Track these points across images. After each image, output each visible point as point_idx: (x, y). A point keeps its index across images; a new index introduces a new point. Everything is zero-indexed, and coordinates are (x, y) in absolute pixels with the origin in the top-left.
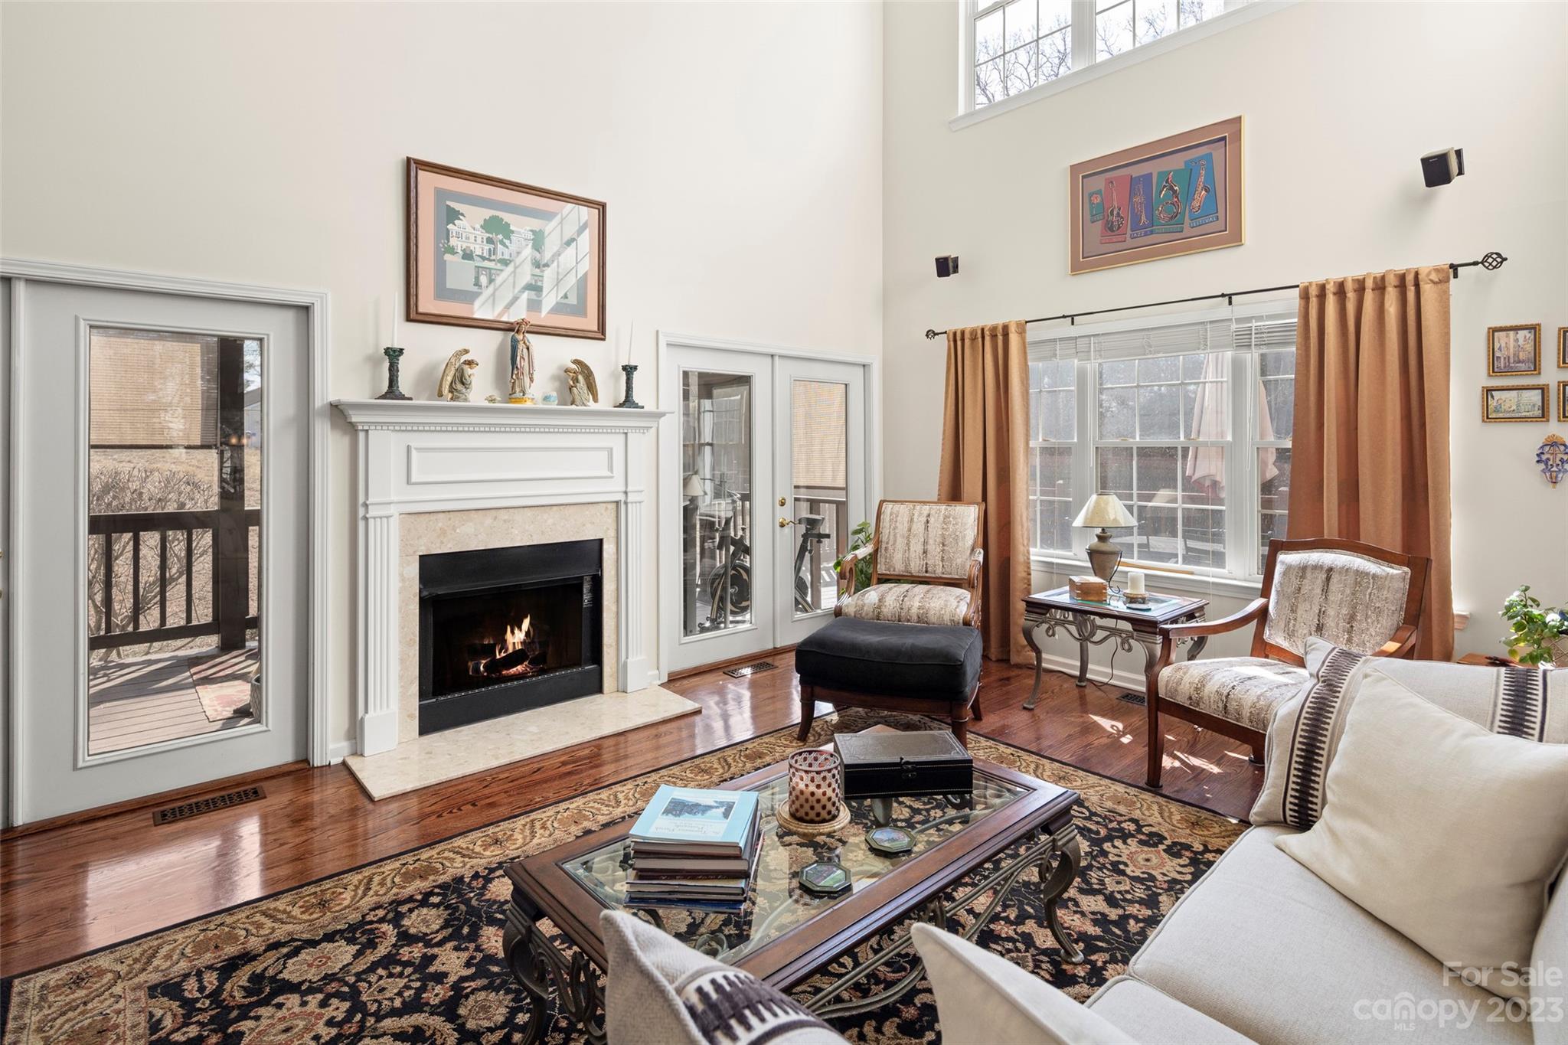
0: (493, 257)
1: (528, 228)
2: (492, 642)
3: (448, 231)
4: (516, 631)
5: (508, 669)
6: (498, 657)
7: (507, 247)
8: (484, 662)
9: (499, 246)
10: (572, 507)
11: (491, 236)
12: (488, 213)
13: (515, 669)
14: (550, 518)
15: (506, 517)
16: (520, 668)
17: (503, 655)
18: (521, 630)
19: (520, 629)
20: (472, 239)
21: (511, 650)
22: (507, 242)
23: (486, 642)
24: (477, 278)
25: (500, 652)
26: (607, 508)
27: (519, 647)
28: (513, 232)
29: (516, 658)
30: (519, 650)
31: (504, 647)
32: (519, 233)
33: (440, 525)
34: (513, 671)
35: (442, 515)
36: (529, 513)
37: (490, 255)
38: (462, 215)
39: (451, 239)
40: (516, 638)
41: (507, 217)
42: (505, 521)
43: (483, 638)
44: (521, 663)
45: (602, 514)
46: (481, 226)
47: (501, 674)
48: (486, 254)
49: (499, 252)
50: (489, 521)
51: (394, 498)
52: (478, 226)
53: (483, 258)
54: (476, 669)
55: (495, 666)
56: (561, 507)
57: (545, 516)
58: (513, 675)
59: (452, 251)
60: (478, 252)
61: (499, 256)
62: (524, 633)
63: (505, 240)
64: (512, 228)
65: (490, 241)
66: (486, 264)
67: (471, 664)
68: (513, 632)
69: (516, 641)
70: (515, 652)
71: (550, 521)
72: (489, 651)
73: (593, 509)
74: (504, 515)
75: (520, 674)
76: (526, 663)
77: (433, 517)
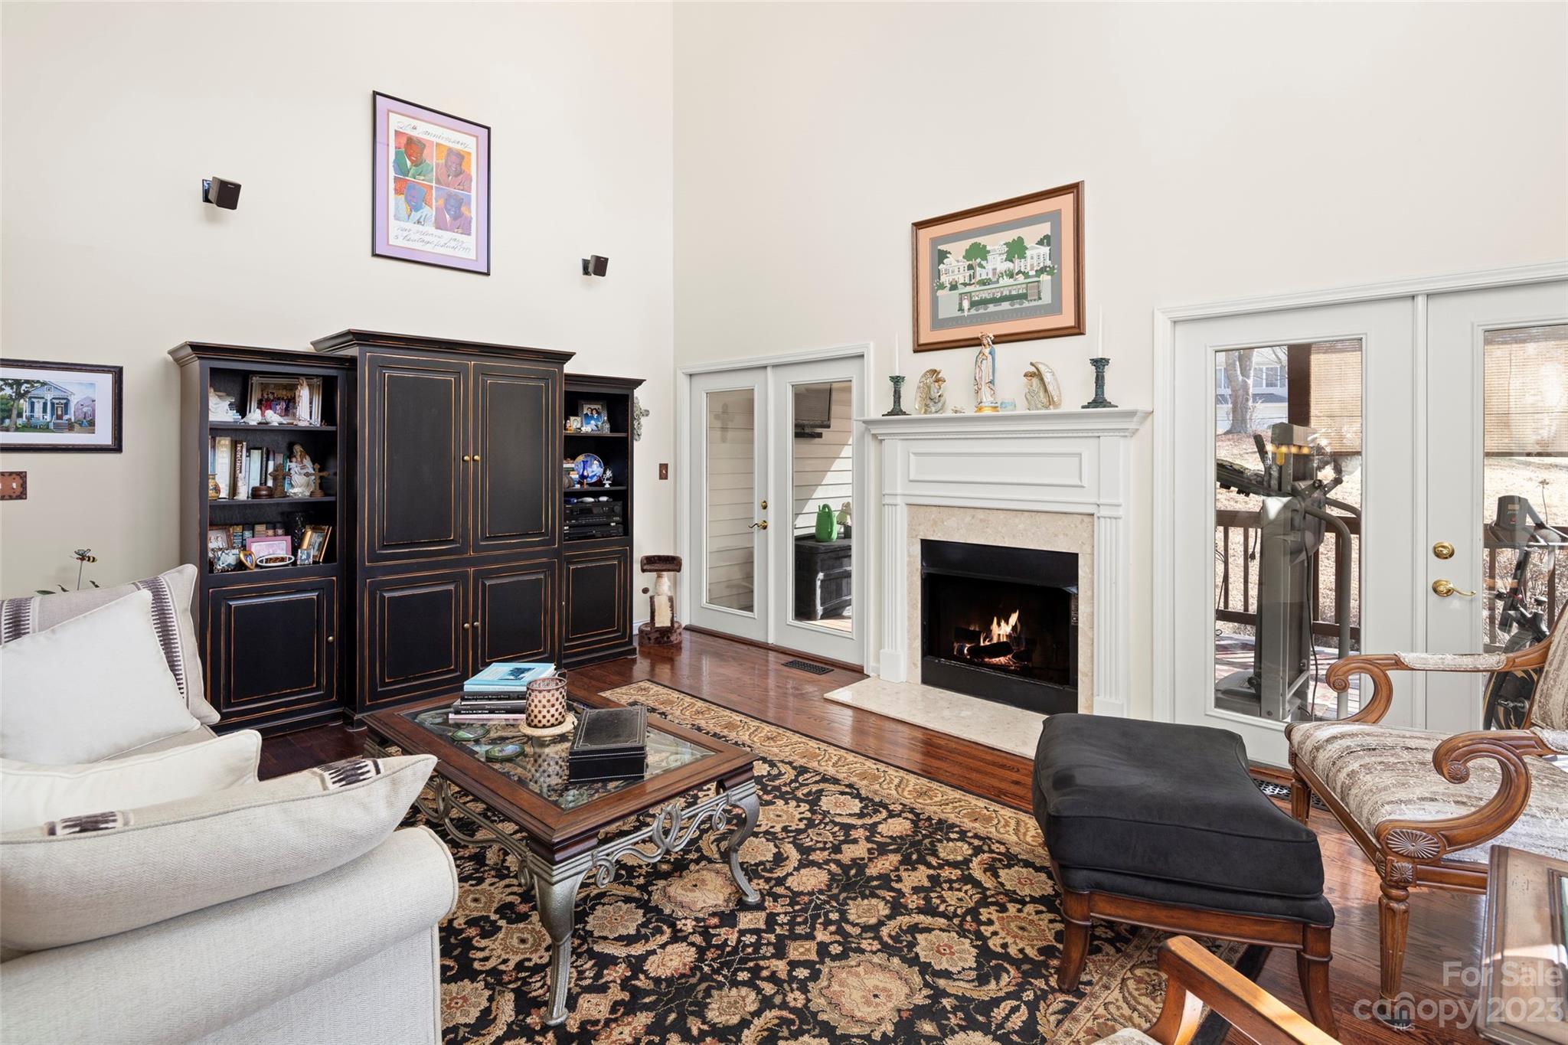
0: (973, 281)
1: (1002, 243)
2: (977, 629)
3: (939, 270)
4: (1003, 623)
5: (990, 658)
6: (982, 644)
7: (984, 268)
8: (968, 645)
9: (978, 269)
10: (1044, 515)
11: (970, 262)
12: (966, 244)
13: (997, 659)
14: (1021, 523)
15: (982, 517)
16: (1002, 660)
17: (987, 643)
18: (1008, 624)
19: (1007, 622)
20: (956, 272)
21: (995, 640)
22: (984, 263)
23: (972, 628)
24: (961, 304)
25: (984, 641)
26: (1083, 520)
27: (1004, 639)
28: (989, 252)
29: (1000, 649)
30: (1004, 642)
31: (989, 636)
32: (995, 250)
33: (933, 516)
34: (995, 660)
35: (934, 508)
36: (1002, 515)
37: (970, 280)
38: (949, 253)
39: (941, 277)
40: (1002, 630)
41: (982, 240)
42: (981, 520)
43: (969, 624)
44: (1005, 655)
45: (1076, 527)
46: (964, 257)
47: (983, 660)
48: (967, 281)
49: (978, 274)
50: (968, 519)
51: (899, 491)
52: (961, 258)
53: (965, 285)
54: (961, 651)
55: (978, 652)
56: (1033, 514)
57: (1017, 521)
58: (995, 665)
59: (942, 287)
60: (962, 281)
61: (978, 278)
62: (1011, 628)
63: (982, 262)
64: (988, 248)
65: (970, 267)
66: (968, 289)
67: (956, 645)
68: (999, 624)
69: (1001, 633)
70: (999, 644)
71: (1021, 526)
72: (974, 637)
73: (1066, 519)
74: (980, 515)
75: (1002, 665)
76: (1010, 656)
77: (928, 509)
